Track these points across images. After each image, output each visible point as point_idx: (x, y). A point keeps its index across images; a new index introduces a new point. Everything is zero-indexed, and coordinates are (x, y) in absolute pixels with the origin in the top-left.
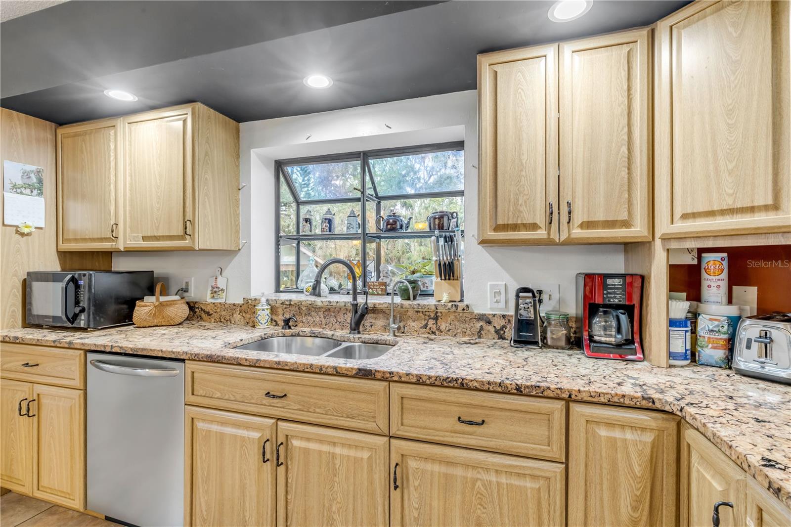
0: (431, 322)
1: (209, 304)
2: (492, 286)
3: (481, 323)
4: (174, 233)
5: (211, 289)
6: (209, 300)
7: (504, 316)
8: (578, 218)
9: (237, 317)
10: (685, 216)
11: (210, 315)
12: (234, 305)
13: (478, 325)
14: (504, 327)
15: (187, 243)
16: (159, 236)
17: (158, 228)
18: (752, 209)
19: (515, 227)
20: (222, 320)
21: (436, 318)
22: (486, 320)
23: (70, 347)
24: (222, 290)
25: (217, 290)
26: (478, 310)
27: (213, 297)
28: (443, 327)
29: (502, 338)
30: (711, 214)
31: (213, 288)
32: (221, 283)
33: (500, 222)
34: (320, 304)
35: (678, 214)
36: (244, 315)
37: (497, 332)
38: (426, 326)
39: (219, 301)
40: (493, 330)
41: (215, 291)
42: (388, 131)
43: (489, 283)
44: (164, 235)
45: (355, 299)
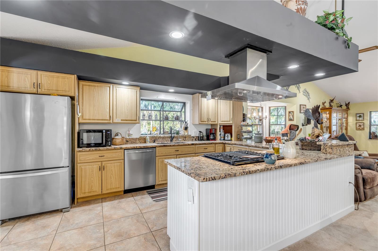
0: (184, 138)
1: (128, 139)
2: (194, 131)
3: (193, 138)
4: (133, 119)
5: (127, 134)
6: (127, 137)
7: (196, 136)
8: (211, 121)
9: (138, 141)
10: (222, 121)
11: (128, 142)
12: (137, 138)
13: (192, 138)
14: (196, 138)
15: (138, 121)
16: (128, 120)
17: (127, 118)
18: (228, 121)
19: (203, 122)
20: (132, 143)
21: (185, 138)
22: (193, 137)
23: (121, 148)
24: (132, 134)
25: (130, 134)
26: (192, 136)
27: (129, 136)
28: (186, 139)
29: (196, 140)
30: (224, 121)
31: (128, 134)
32: (131, 132)
33: (202, 121)
34: (162, 136)
35: (221, 121)
36: (140, 141)
37: (195, 139)
38: (183, 139)
39: (131, 137)
40: (194, 139)
41: (129, 135)
42: (176, 100)
43: (193, 131)
44: (130, 119)
45: (171, 135)
